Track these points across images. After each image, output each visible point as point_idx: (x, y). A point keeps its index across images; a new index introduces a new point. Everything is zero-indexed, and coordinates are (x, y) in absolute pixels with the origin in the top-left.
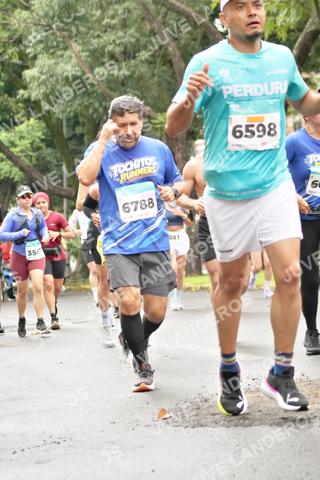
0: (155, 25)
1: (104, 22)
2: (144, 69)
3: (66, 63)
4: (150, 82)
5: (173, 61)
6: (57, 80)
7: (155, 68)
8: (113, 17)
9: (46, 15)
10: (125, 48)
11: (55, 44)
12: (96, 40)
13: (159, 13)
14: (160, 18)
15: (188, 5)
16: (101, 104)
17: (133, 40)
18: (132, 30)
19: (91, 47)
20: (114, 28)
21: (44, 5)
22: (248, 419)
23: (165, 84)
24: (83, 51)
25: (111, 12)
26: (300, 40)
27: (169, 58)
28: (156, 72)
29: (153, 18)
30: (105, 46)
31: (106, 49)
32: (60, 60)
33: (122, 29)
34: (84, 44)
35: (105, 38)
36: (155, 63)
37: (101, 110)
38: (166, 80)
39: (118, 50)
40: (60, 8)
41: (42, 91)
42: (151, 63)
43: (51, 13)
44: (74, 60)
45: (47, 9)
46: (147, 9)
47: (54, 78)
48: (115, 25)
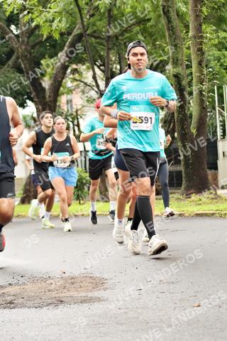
22: (13, 303)
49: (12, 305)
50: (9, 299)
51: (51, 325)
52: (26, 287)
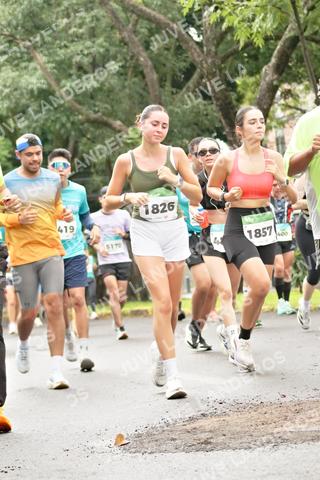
0: (125, 34)
1: (71, 31)
2: (114, 81)
3: (31, 75)
4: (121, 95)
5: (145, 71)
6: (22, 94)
7: (126, 80)
8: (80, 26)
9: (9, 24)
10: (94, 59)
11: (19, 55)
12: (63, 51)
13: (129, 22)
14: (130, 26)
15: (160, 12)
16: (68, 119)
17: (102, 50)
18: (100, 40)
19: (57, 58)
20: (81, 38)
21: (7, 13)
22: (210, 443)
23: (137, 96)
24: (49, 62)
25: (78, 21)
26: (278, 47)
27: (141, 69)
28: (126, 84)
29: (123, 26)
30: (72, 57)
31: (74, 60)
32: (25, 72)
33: (90, 38)
34: (50, 55)
35: (72, 48)
36: (126, 74)
37: (69, 125)
38: (138, 93)
39: (86, 61)
40: (24, 17)
41: (5, 105)
42: (122, 74)
43: (14, 22)
44: (39, 72)
45: (10, 18)
46: (116, 18)
47: (19, 92)
48: (83, 34)
49: (209, 446)
50: (204, 436)
51: (269, 474)
52: (227, 418)
